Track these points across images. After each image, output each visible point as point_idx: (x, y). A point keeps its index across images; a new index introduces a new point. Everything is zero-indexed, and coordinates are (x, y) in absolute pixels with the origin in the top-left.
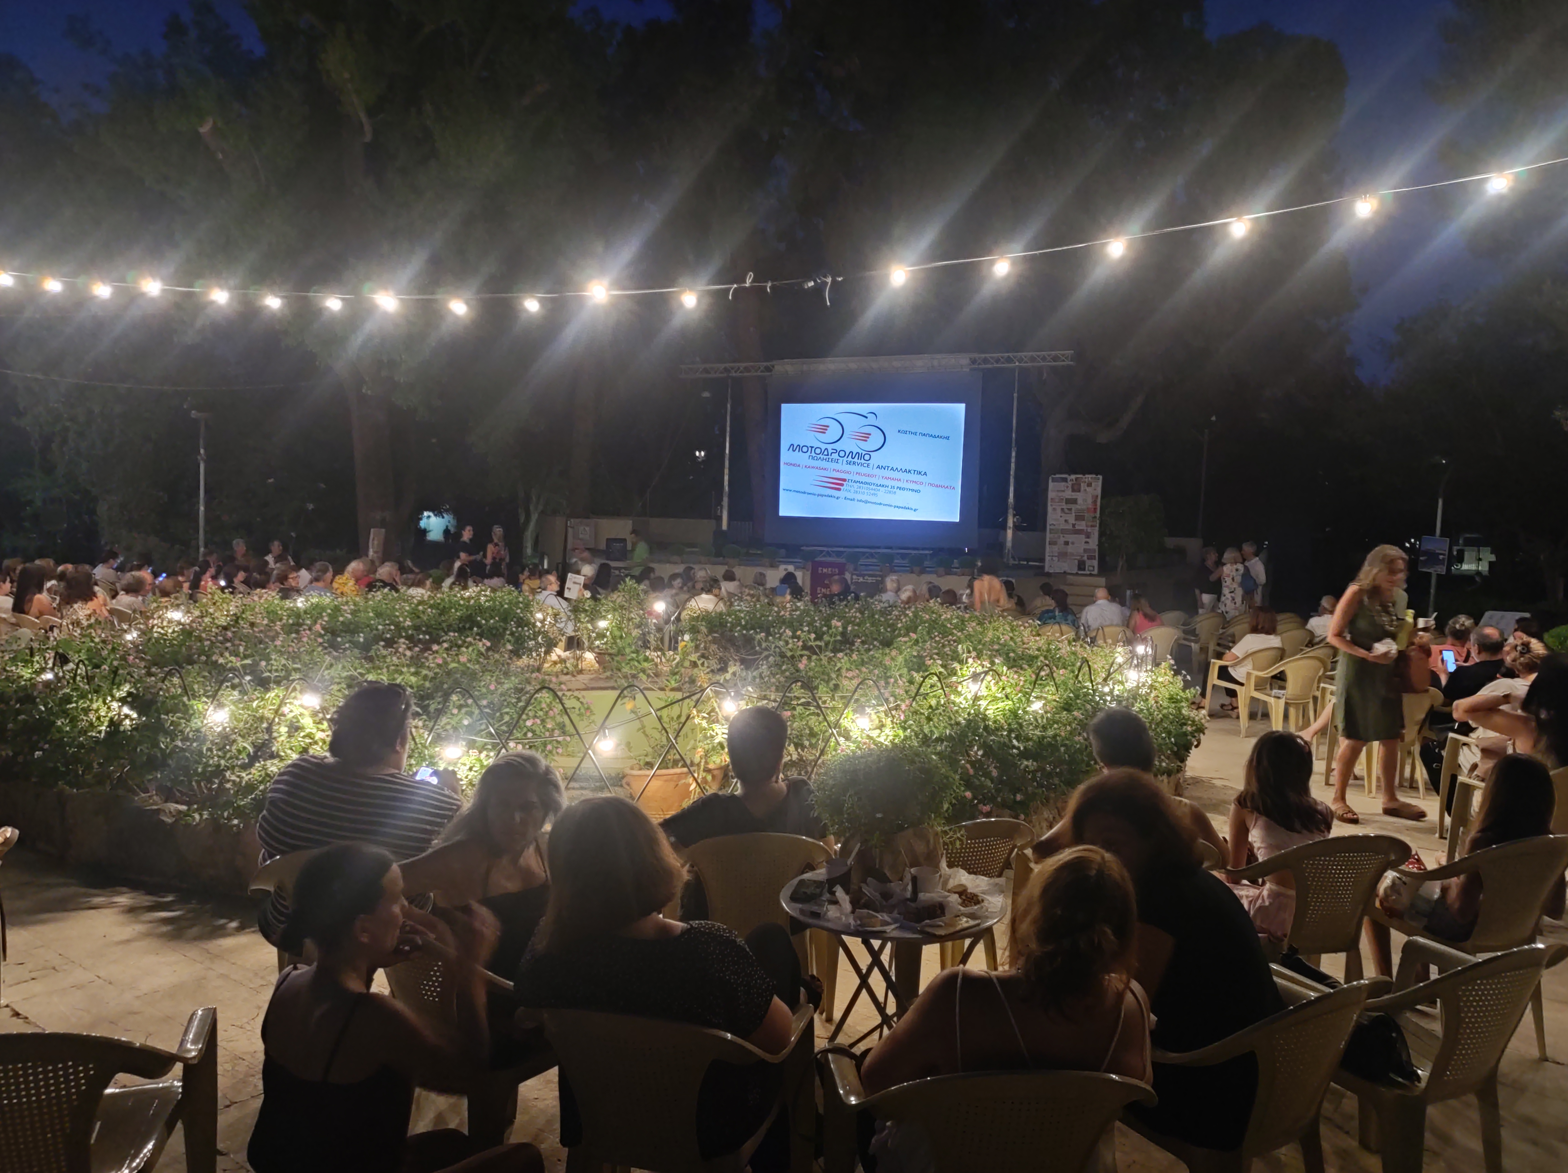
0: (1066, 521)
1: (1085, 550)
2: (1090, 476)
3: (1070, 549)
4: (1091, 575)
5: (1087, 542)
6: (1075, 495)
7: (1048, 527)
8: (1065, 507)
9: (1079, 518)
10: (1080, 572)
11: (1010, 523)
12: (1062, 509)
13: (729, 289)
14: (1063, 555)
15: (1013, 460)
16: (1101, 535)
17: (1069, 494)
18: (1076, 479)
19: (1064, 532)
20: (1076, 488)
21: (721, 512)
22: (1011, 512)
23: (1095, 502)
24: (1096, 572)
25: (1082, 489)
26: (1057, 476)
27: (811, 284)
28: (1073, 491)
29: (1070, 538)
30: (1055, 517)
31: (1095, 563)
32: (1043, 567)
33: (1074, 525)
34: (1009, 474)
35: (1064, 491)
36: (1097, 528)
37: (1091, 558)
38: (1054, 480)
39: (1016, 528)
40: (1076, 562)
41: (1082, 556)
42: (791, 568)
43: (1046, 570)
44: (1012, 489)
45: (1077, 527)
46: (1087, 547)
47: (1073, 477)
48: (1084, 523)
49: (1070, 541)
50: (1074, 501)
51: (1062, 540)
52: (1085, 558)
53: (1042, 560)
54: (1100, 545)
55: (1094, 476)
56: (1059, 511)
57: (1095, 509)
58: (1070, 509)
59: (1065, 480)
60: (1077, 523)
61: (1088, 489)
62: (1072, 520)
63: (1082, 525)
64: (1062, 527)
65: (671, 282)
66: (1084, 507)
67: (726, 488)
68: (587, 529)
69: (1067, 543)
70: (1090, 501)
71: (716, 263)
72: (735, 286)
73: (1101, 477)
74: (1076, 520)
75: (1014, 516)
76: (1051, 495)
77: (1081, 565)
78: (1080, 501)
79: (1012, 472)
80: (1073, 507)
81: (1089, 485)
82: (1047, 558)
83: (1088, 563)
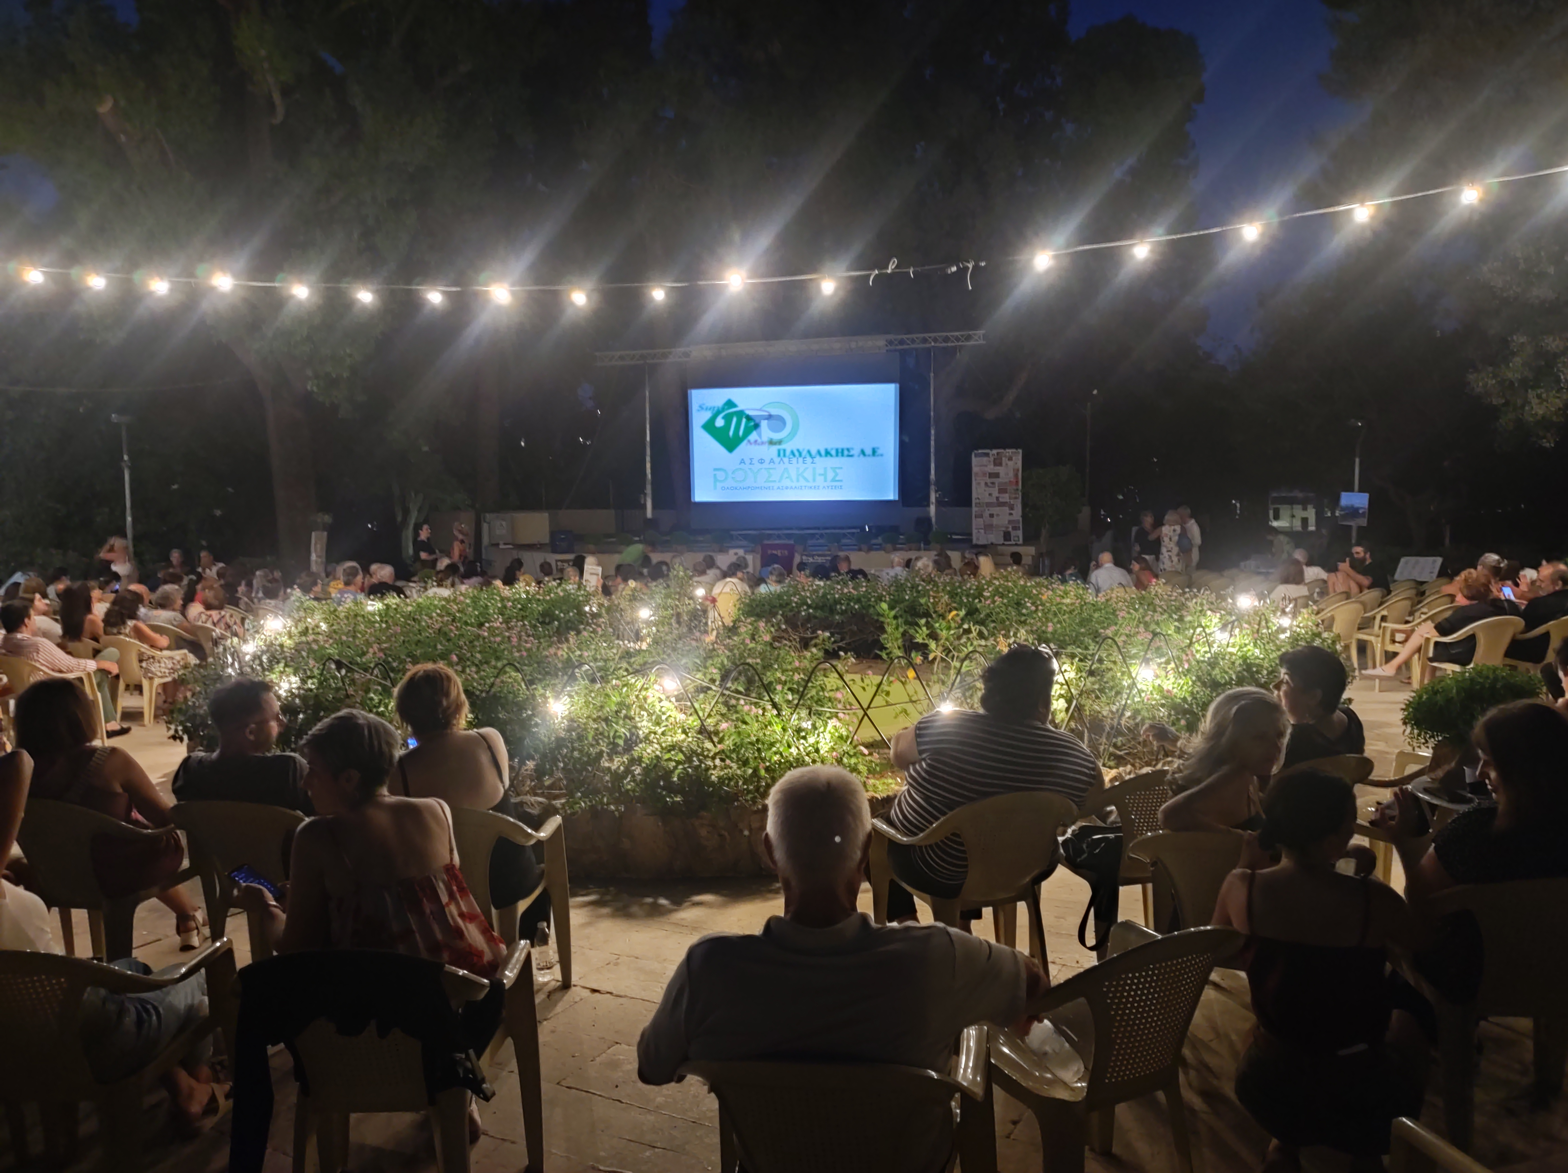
0: (990, 495)
1: (1010, 522)
2: (1010, 451)
3: (995, 521)
4: (1016, 545)
5: (1011, 514)
6: (998, 469)
7: (974, 502)
8: (989, 481)
9: (1002, 491)
10: (1006, 543)
11: (933, 497)
12: (986, 484)
13: (869, 276)
14: (988, 528)
15: (933, 438)
16: (1024, 505)
17: (991, 468)
18: (998, 454)
19: (989, 505)
20: (998, 462)
21: (645, 500)
22: (933, 488)
23: (1016, 476)
24: (1021, 542)
25: (1004, 464)
26: (980, 451)
27: (954, 269)
28: (995, 464)
29: (995, 510)
30: (979, 491)
31: (1020, 533)
32: (971, 540)
33: (997, 498)
34: (930, 452)
35: (986, 466)
36: (1020, 500)
37: (1015, 528)
38: (976, 456)
39: (939, 502)
40: (1002, 534)
41: (1008, 528)
42: (741, 552)
43: (975, 542)
44: (933, 466)
45: (1001, 500)
46: (1011, 518)
47: (995, 452)
48: (1007, 495)
49: (995, 513)
50: (997, 475)
51: (986, 514)
52: (1010, 529)
53: (971, 534)
54: (1024, 516)
55: (1014, 450)
56: (983, 484)
57: (1017, 482)
58: (993, 483)
59: (987, 455)
60: (1001, 495)
61: (1010, 463)
62: (995, 493)
63: (1005, 498)
64: (987, 501)
65: (813, 268)
66: (1007, 480)
67: (649, 476)
68: (504, 523)
69: (992, 516)
70: (1011, 474)
71: (857, 247)
72: (877, 272)
73: (1020, 451)
74: (999, 493)
75: (936, 491)
76: (975, 469)
77: (1007, 536)
78: (1002, 475)
79: (932, 450)
80: (996, 481)
81: (1010, 459)
82: (974, 532)
83: (1013, 533)
